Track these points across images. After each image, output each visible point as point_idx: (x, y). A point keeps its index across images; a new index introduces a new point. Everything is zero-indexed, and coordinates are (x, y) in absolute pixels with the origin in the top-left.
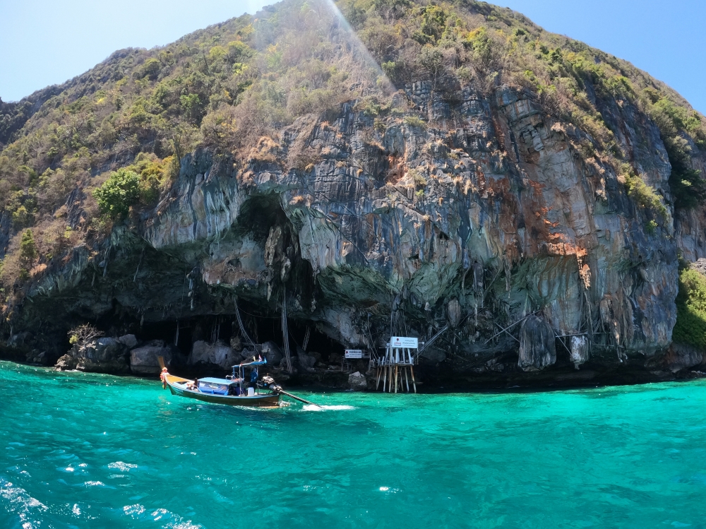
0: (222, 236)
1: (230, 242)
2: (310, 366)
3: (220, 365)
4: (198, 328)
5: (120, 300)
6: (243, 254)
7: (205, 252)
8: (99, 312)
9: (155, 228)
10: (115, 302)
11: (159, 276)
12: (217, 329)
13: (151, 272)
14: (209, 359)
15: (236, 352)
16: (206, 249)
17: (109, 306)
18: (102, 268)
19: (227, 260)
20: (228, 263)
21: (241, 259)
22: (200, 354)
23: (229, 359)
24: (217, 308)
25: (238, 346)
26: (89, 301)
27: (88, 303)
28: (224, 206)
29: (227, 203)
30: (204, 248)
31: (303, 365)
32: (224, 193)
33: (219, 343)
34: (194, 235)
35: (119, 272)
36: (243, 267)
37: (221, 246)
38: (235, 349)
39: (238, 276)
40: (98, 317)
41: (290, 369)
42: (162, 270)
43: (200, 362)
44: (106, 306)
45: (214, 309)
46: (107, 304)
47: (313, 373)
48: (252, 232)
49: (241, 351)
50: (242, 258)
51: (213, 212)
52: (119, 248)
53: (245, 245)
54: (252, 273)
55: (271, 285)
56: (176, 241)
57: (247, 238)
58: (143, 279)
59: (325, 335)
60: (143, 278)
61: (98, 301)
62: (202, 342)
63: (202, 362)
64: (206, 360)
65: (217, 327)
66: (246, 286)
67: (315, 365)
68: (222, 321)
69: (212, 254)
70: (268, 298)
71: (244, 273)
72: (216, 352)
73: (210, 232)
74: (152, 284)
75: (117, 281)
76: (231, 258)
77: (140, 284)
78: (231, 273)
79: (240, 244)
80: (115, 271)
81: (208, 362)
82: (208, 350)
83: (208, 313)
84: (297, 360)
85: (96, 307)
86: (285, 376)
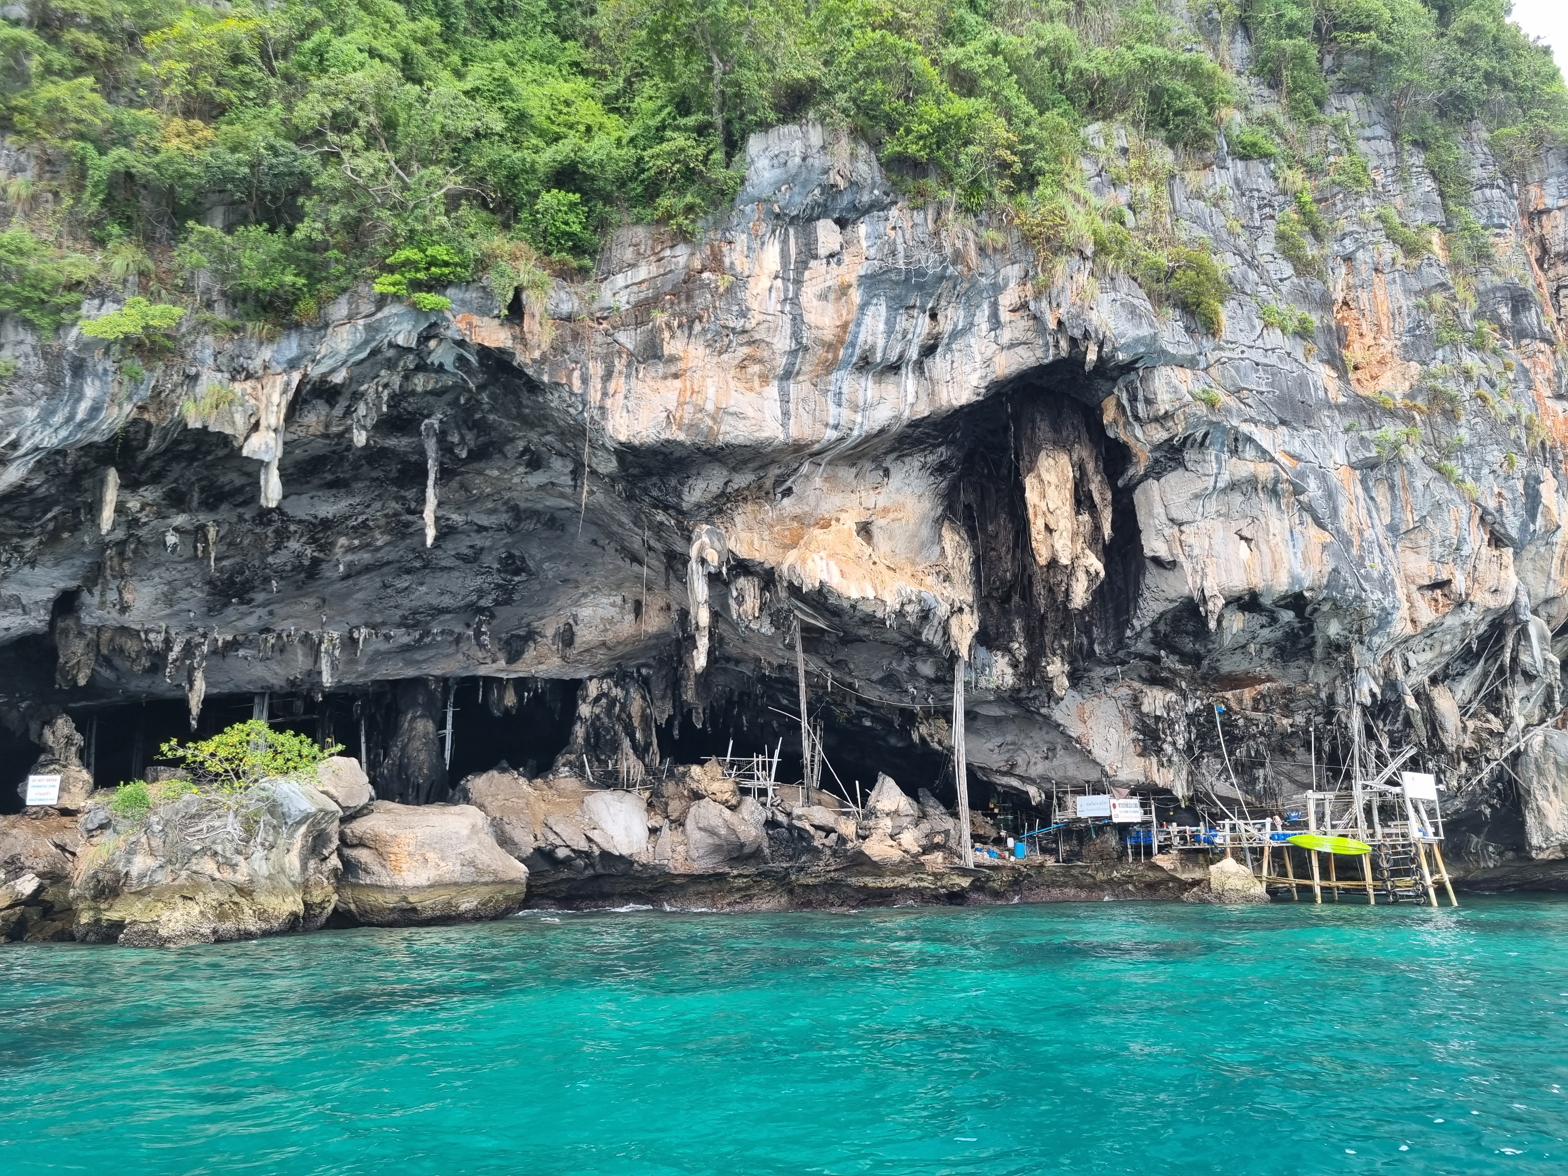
6: (886, 510)
16: (778, 475)
19: (848, 521)
20: (858, 531)
22: (529, 824)
28: (915, 357)
29: (929, 350)
30: (776, 472)
32: (933, 316)
34: (785, 425)
43: (541, 852)
48: (942, 449)
49: (736, 806)
50: (882, 522)
51: (865, 364)
53: (894, 481)
56: (710, 435)
57: (916, 462)
62: (508, 776)
63: (561, 853)
64: (581, 845)
69: (787, 494)
71: (893, 569)
73: (836, 427)
76: (854, 517)
79: (879, 476)
81: (586, 852)
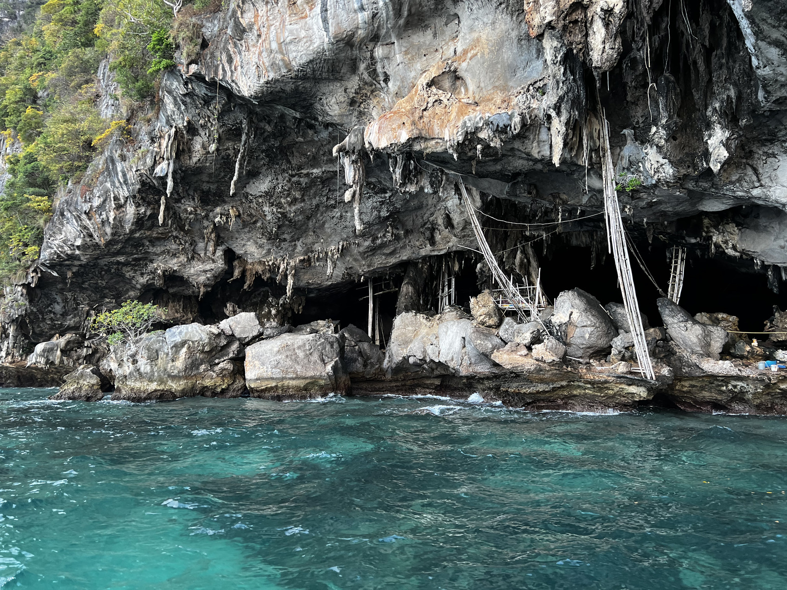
0: (398, 13)
1: (427, 27)
2: (709, 355)
3: (451, 365)
4: (406, 289)
5: (239, 251)
6: (465, 52)
7: (366, 76)
8: (202, 279)
9: (235, 45)
10: (230, 256)
11: (298, 183)
12: (450, 288)
13: (280, 177)
14: (425, 352)
15: (486, 329)
16: (367, 68)
17: (220, 264)
18: (163, 180)
19: (424, 80)
20: (429, 85)
21: (463, 67)
22: (406, 343)
23: (469, 348)
24: (438, 237)
25: (489, 315)
26: (175, 260)
27: (174, 264)
30: (362, 66)
31: (686, 354)
33: (449, 314)
34: (326, 29)
35: (213, 187)
36: (472, 86)
37: (404, 43)
38: (483, 323)
39: (461, 113)
40: (202, 290)
41: (646, 366)
42: (300, 168)
43: (406, 359)
44: (213, 266)
45: (433, 242)
46: (214, 261)
47: (727, 379)
49: (498, 326)
50: (464, 65)
52: (192, 129)
53: (465, 22)
54: (498, 98)
55: (559, 114)
56: (287, 65)
58: (268, 194)
59: (747, 259)
60: (265, 192)
61: (194, 256)
62: (411, 314)
63: (411, 360)
64: (420, 356)
65: (450, 281)
66: (483, 135)
67: (726, 353)
68: (456, 268)
69: (387, 79)
70: (556, 161)
71: (476, 104)
72: (442, 336)
73: (362, 8)
74: (290, 204)
75: (218, 210)
76: (433, 73)
77: (266, 209)
78: (439, 109)
79: (453, 25)
80: (205, 187)
81: (423, 360)
82: (424, 331)
83: (423, 252)
84: (666, 339)
85: (192, 271)
86: (633, 389)
